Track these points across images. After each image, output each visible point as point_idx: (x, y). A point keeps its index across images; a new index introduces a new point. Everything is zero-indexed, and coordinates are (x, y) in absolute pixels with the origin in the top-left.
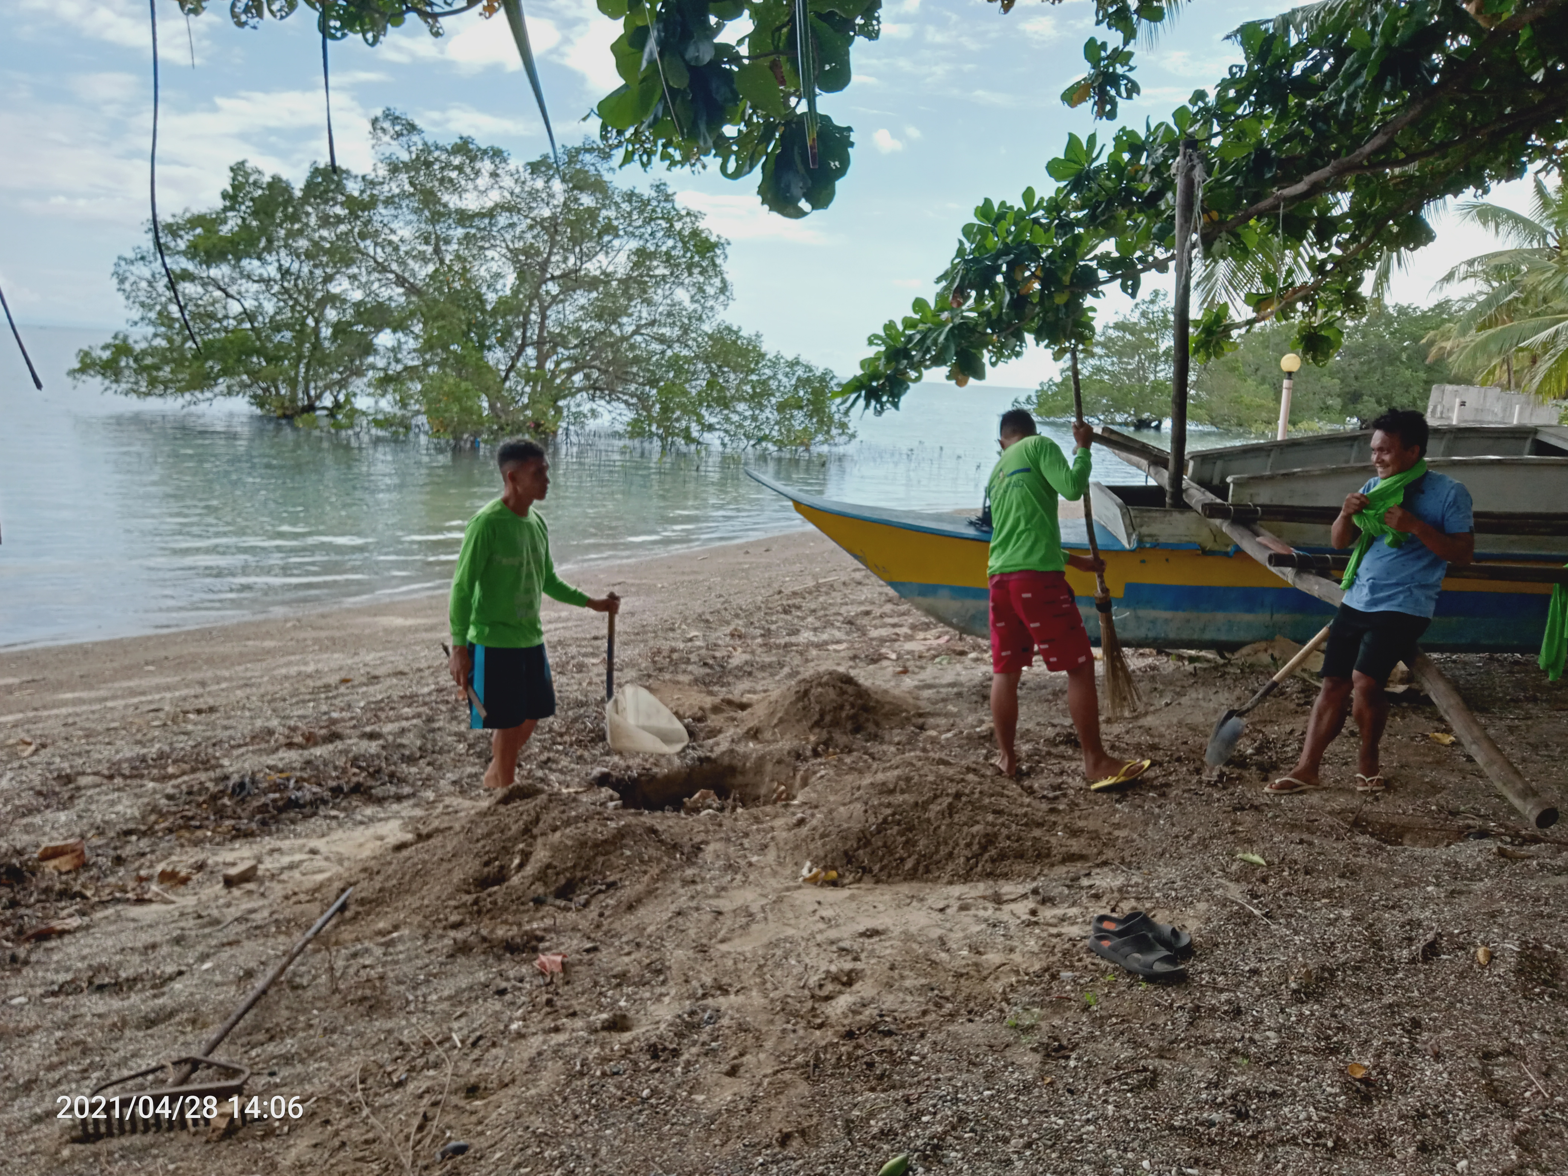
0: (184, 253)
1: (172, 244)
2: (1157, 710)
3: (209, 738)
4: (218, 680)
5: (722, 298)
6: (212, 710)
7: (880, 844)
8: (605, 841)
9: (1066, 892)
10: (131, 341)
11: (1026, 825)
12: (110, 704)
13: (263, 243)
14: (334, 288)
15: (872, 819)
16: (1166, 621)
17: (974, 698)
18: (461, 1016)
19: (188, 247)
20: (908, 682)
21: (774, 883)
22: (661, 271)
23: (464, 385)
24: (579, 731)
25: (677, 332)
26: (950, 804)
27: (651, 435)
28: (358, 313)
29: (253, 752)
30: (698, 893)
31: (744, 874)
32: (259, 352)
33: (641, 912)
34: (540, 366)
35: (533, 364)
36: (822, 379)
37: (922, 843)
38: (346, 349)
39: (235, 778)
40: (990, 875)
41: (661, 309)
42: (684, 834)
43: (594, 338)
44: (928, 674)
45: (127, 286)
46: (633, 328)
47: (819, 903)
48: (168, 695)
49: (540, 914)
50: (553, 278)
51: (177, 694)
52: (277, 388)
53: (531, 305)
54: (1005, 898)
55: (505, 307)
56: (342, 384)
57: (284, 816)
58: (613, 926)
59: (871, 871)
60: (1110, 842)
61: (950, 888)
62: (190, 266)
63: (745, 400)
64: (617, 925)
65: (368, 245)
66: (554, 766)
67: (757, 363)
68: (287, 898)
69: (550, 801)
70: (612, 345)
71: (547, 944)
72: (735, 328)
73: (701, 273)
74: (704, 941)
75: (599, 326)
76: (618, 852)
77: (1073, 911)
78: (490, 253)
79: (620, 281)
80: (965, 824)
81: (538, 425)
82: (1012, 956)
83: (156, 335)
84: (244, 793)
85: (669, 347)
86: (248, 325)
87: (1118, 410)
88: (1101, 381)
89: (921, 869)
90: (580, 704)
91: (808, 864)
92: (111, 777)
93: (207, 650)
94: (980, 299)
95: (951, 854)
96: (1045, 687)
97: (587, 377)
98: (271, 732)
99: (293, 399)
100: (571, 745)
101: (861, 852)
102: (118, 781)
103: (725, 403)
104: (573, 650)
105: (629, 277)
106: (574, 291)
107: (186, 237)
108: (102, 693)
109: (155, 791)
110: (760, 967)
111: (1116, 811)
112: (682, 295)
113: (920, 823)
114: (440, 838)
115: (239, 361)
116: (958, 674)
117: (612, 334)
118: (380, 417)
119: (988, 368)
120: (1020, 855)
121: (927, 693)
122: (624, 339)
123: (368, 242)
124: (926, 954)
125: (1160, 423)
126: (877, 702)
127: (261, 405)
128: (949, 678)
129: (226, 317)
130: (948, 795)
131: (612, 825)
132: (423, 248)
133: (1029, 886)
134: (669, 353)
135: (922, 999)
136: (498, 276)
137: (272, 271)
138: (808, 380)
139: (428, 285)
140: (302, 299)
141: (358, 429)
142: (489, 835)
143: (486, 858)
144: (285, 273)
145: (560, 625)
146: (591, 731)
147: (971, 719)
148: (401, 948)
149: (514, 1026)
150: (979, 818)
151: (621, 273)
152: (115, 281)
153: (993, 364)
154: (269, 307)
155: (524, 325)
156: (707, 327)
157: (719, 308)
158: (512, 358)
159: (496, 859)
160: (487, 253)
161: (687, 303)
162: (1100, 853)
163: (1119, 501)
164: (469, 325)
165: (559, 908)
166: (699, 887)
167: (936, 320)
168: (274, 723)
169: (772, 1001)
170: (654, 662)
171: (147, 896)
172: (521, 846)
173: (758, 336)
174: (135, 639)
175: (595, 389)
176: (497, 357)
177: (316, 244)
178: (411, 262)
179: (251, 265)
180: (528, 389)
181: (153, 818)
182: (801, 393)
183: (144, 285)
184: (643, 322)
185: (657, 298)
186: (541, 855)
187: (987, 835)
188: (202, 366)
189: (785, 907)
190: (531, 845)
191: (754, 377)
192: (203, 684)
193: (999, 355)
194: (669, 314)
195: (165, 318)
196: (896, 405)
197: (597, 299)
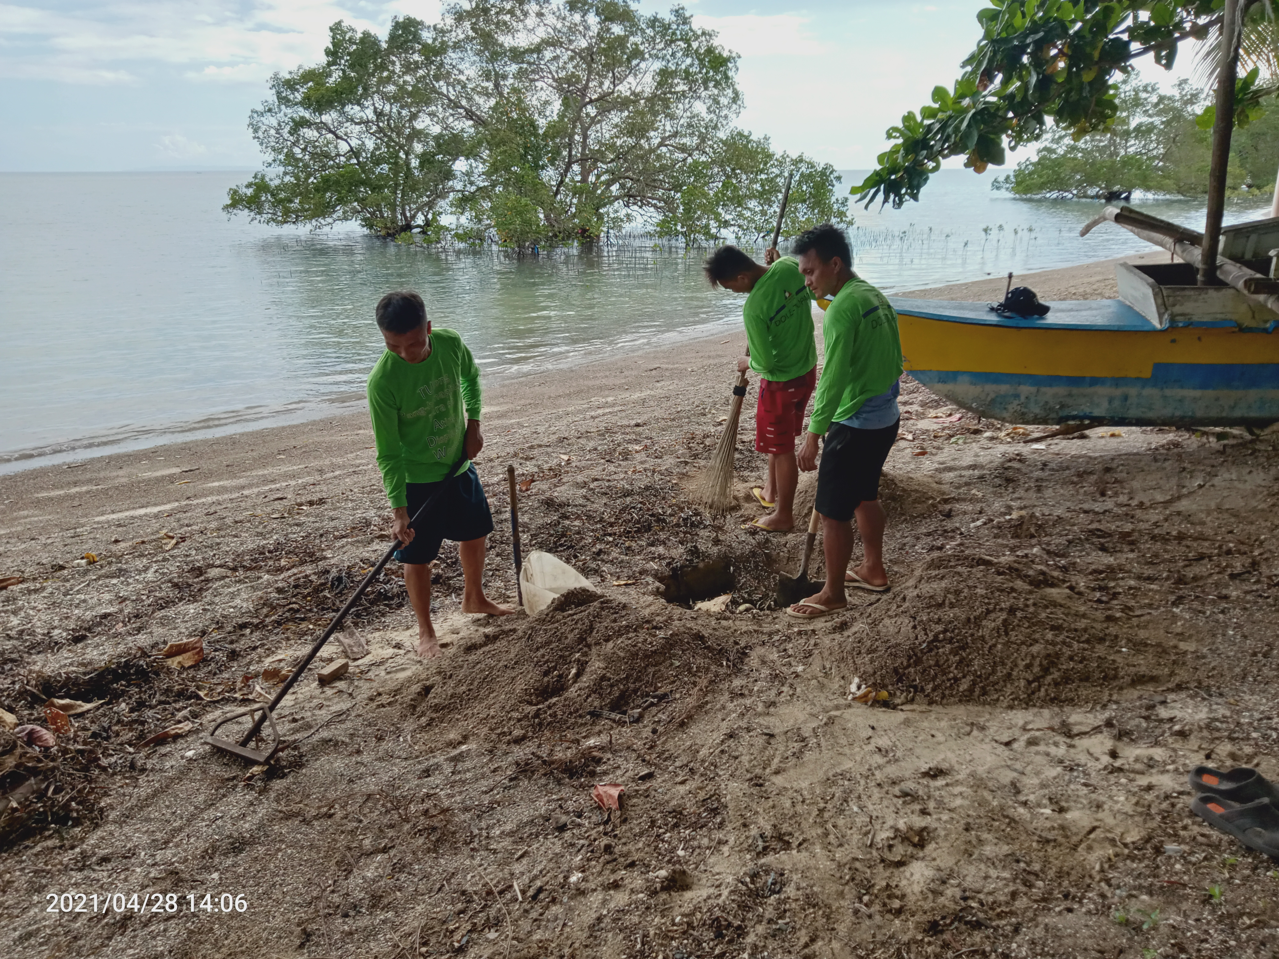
0: (301, 103)
1: (291, 97)
2: (1190, 493)
3: (317, 529)
4: (334, 467)
5: (734, 106)
6: (321, 501)
7: (932, 662)
8: (655, 652)
9: (1144, 725)
10: (267, 179)
11: (1087, 641)
12: (246, 492)
13: (360, 91)
14: (419, 125)
15: (922, 637)
16: (1195, 400)
17: (998, 481)
18: (522, 856)
19: (304, 99)
20: (928, 465)
21: (822, 700)
22: (682, 88)
23: (524, 201)
24: (627, 522)
25: (696, 140)
26: (1005, 621)
27: (677, 234)
28: (439, 145)
29: (352, 544)
30: (747, 709)
31: (791, 686)
32: (364, 183)
33: (694, 730)
34: (584, 180)
35: (578, 178)
36: (823, 173)
37: (976, 664)
38: (429, 176)
39: (334, 573)
40: (1054, 701)
41: (682, 122)
42: (728, 636)
43: (627, 152)
44: (947, 454)
45: (260, 134)
46: (659, 140)
47: (873, 728)
48: (293, 483)
49: (597, 728)
50: (591, 101)
51: (300, 481)
52: (381, 212)
53: (575, 127)
54: (1076, 730)
55: (555, 130)
56: (430, 205)
57: (375, 608)
58: (667, 746)
59: (923, 690)
60: (1180, 660)
61: (1011, 714)
62: (307, 115)
63: (755, 197)
64: (670, 745)
65: (442, 86)
66: (605, 557)
67: (765, 164)
68: (371, 699)
69: (602, 609)
70: (642, 158)
71: (605, 767)
72: (746, 133)
73: (715, 86)
74: (758, 771)
75: (631, 141)
76: (668, 663)
77: (1158, 753)
78: (539, 84)
79: (647, 99)
80: (1023, 643)
81: (584, 231)
82: (1100, 815)
83: (285, 174)
84: (342, 586)
85: (690, 155)
86: (354, 161)
87: (1091, 184)
88: (1075, 159)
89: (977, 691)
90: (627, 494)
91: (856, 680)
92: (235, 569)
93: (327, 439)
94: (1006, 82)
95: (1009, 675)
96: (1068, 468)
97: (622, 186)
98: (368, 523)
99: (394, 221)
100: (620, 536)
101: (912, 670)
102: (241, 573)
103: (739, 201)
104: (619, 437)
105: (654, 95)
106: (609, 111)
107: (301, 90)
108: (242, 481)
109: (269, 584)
110: (821, 811)
111: (1175, 618)
112: (700, 107)
113: (973, 641)
114: (504, 642)
115: (350, 191)
116: (977, 455)
117: (641, 148)
118: (460, 231)
119: (1008, 153)
120: (1086, 678)
121: (949, 476)
122: (652, 151)
123: (442, 83)
124: (1002, 808)
125: (1130, 193)
126: (904, 490)
127: (371, 227)
128: (968, 460)
129: (338, 155)
130: (1001, 610)
131: (661, 634)
132: (486, 84)
133: (1100, 717)
134: (690, 160)
135: (1006, 874)
136: (547, 103)
137: (369, 114)
138: (810, 175)
139: (491, 117)
140: (394, 135)
141: (443, 243)
142: (548, 643)
143: (545, 667)
144: (379, 114)
145: (607, 410)
146: (638, 522)
147: (998, 505)
148: (468, 764)
149: (574, 878)
150: (1037, 636)
151: (648, 91)
152: (251, 130)
153: (1013, 149)
154: (370, 144)
155: (570, 146)
156: (722, 135)
157: (732, 116)
158: (561, 175)
159: (555, 668)
160: (537, 84)
161: (704, 114)
162: (1172, 674)
163: (1151, 280)
164: (526, 148)
165: (614, 721)
166: (748, 702)
167: (957, 107)
168: (372, 513)
169: (840, 866)
170: (690, 448)
171: (250, 697)
172: (577, 655)
173: (766, 138)
174: (273, 429)
175: (630, 196)
176: (549, 175)
177: (401, 88)
178: (476, 97)
179: (353, 110)
180: (575, 201)
181: (265, 611)
182: (804, 188)
183: (273, 132)
184: (667, 134)
185: (679, 113)
186: (596, 665)
187: (1049, 655)
188: (323, 196)
189: (836, 728)
190: (585, 654)
191: (763, 176)
192: (321, 471)
193: (1018, 139)
194: (690, 125)
195: (290, 158)
196: (915, 197)
197: (628, 117)
